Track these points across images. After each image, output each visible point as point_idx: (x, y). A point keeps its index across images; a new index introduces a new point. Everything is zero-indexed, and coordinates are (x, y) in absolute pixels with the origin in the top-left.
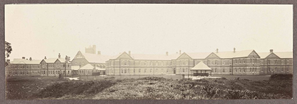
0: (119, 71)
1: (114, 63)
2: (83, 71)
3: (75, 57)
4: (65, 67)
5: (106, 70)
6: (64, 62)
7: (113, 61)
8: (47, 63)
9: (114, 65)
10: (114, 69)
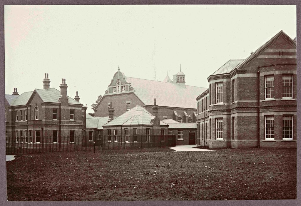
0: (254, 127)
1: (228, 89)
2: (116, 131)
3: (107, 92)
4: (60, 119)
5: (199, 126)
6: (57, 101)
7: (225, 80)
8: (13, 108)
9: (228, 101)
10: (228, 120)
